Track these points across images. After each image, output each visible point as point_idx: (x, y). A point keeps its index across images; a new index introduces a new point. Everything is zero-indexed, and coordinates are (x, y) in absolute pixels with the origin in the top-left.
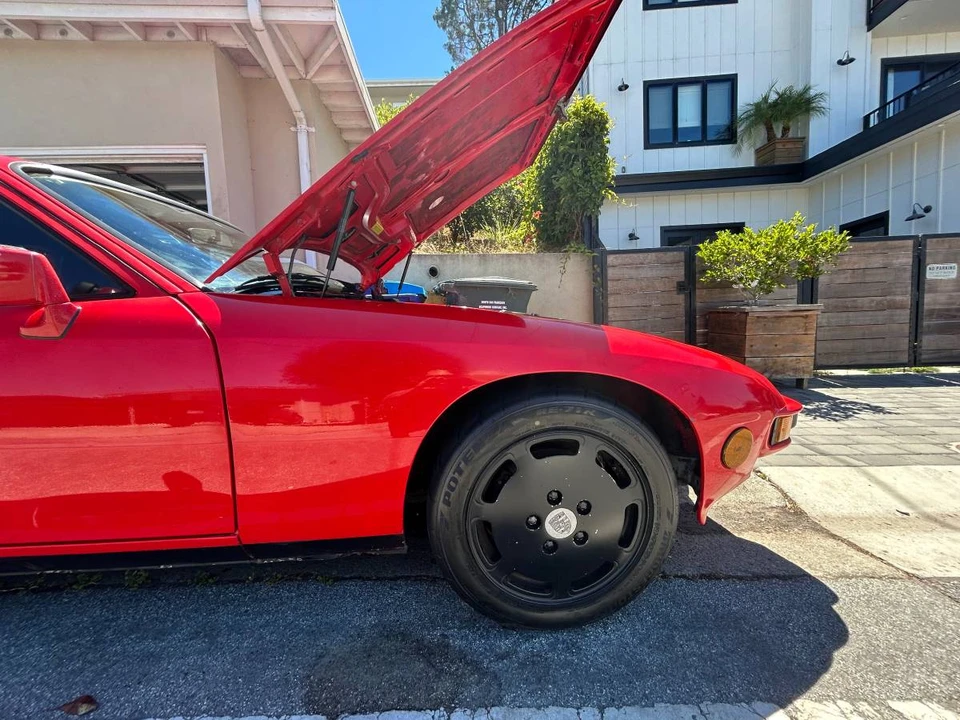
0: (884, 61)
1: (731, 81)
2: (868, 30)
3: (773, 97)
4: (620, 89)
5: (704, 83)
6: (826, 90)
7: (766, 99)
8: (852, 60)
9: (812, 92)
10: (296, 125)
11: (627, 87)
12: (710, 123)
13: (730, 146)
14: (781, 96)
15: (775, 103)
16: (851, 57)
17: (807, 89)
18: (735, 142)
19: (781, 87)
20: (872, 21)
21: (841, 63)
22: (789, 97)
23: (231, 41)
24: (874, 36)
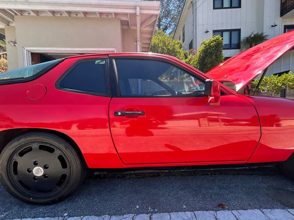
0: (285, 26)
1: (239, 31)
2: (281, 17)
3: (253, 36)
4: (206, 32)
5: (231, 31)
6: (268, 34)
7: (250, 36)
8: (276, 25)
9: (264, 35)
10: (137, 43)
11: (208, 32)
12: (232, 43)
13: (239, 50)
14: (255, 35)
15: (253, 38)
16: (276, 24)
17: (262, 34)
18: (240, 49)
19: (255, 33)
20: (282, 14)
21: (272, 26)
22: (257, 36)
23: (124, 18)
24: (282, 19)
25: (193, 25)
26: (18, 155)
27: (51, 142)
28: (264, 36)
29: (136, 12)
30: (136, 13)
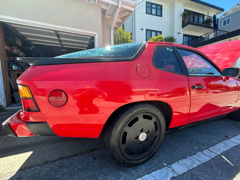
0: (184, 34)
1: (161, 33)
2: (182, 28)
3: (169, 37)
4: (142, 29)
5: (156, 32)
6: (176, 38)
7: (167, 38)
10: (110, 30)
11: (143, 29)
14: (170, 37)
15: (169, 39)
16: (180, 32)
17: (173, 37)
19: (170, 36)
20: (183, 27)
21: (178, 33)
23: (105, 7)
24: (183, 30)
25: (132, 22)
26: (128, 126)
27: (153, 111)
28: (174, 39)
29: (118, 4)
30: (118, 6)
